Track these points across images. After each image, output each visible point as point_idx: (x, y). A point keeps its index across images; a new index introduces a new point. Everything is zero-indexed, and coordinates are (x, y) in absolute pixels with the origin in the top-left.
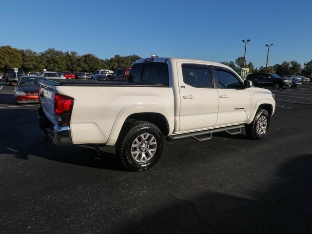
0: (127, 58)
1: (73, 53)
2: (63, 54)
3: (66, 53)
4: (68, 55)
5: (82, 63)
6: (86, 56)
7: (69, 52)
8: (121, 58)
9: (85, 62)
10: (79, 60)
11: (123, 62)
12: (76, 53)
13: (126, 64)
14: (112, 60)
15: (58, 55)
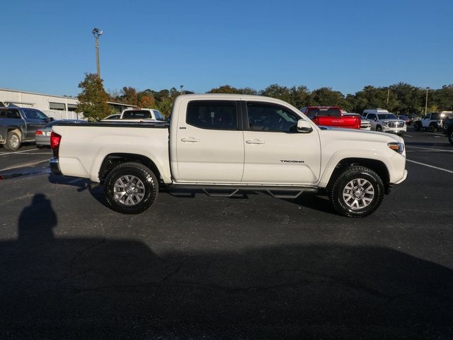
0: (385, 89)
1: (302, 89)
2: (287, 91)
3: (292, 89)
4: (295, 91)
5: (311, 100)
6: (318, 92)
7: (297, 88)
8: (375, 90)
9: (316, 99)
10: (308, 97)
11: (376, 96)
12: (305, 88)
13: (383, 100)
14: (358, 95)
15: (281, 93)
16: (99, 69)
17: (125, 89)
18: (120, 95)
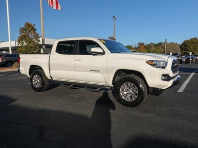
16: (115, 34)
17: (139, 43)
18: (137, 46)
